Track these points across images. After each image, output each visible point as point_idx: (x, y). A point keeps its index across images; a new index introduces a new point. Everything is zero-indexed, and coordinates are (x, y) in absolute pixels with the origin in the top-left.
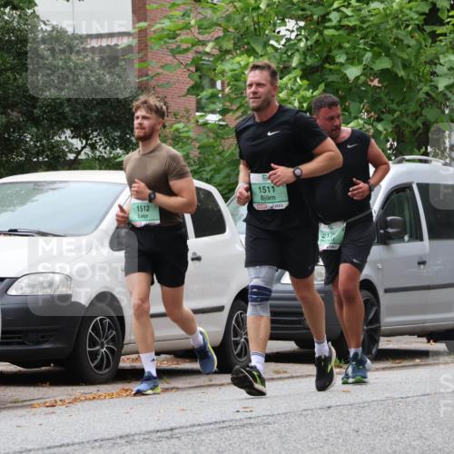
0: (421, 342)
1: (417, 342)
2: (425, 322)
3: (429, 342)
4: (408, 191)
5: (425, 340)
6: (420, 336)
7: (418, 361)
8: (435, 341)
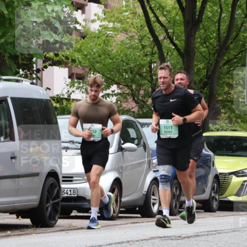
0: (12, 218)
1: (9, 218)
2: (14, 202)
3: (18, 218)
4: (4, 102)
5: (14, 216)
6: (11, 213)
7: (9, 232)
8: (23, 217)
